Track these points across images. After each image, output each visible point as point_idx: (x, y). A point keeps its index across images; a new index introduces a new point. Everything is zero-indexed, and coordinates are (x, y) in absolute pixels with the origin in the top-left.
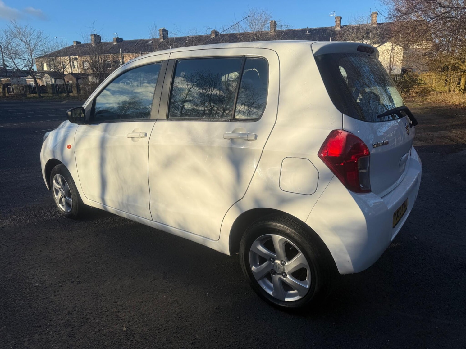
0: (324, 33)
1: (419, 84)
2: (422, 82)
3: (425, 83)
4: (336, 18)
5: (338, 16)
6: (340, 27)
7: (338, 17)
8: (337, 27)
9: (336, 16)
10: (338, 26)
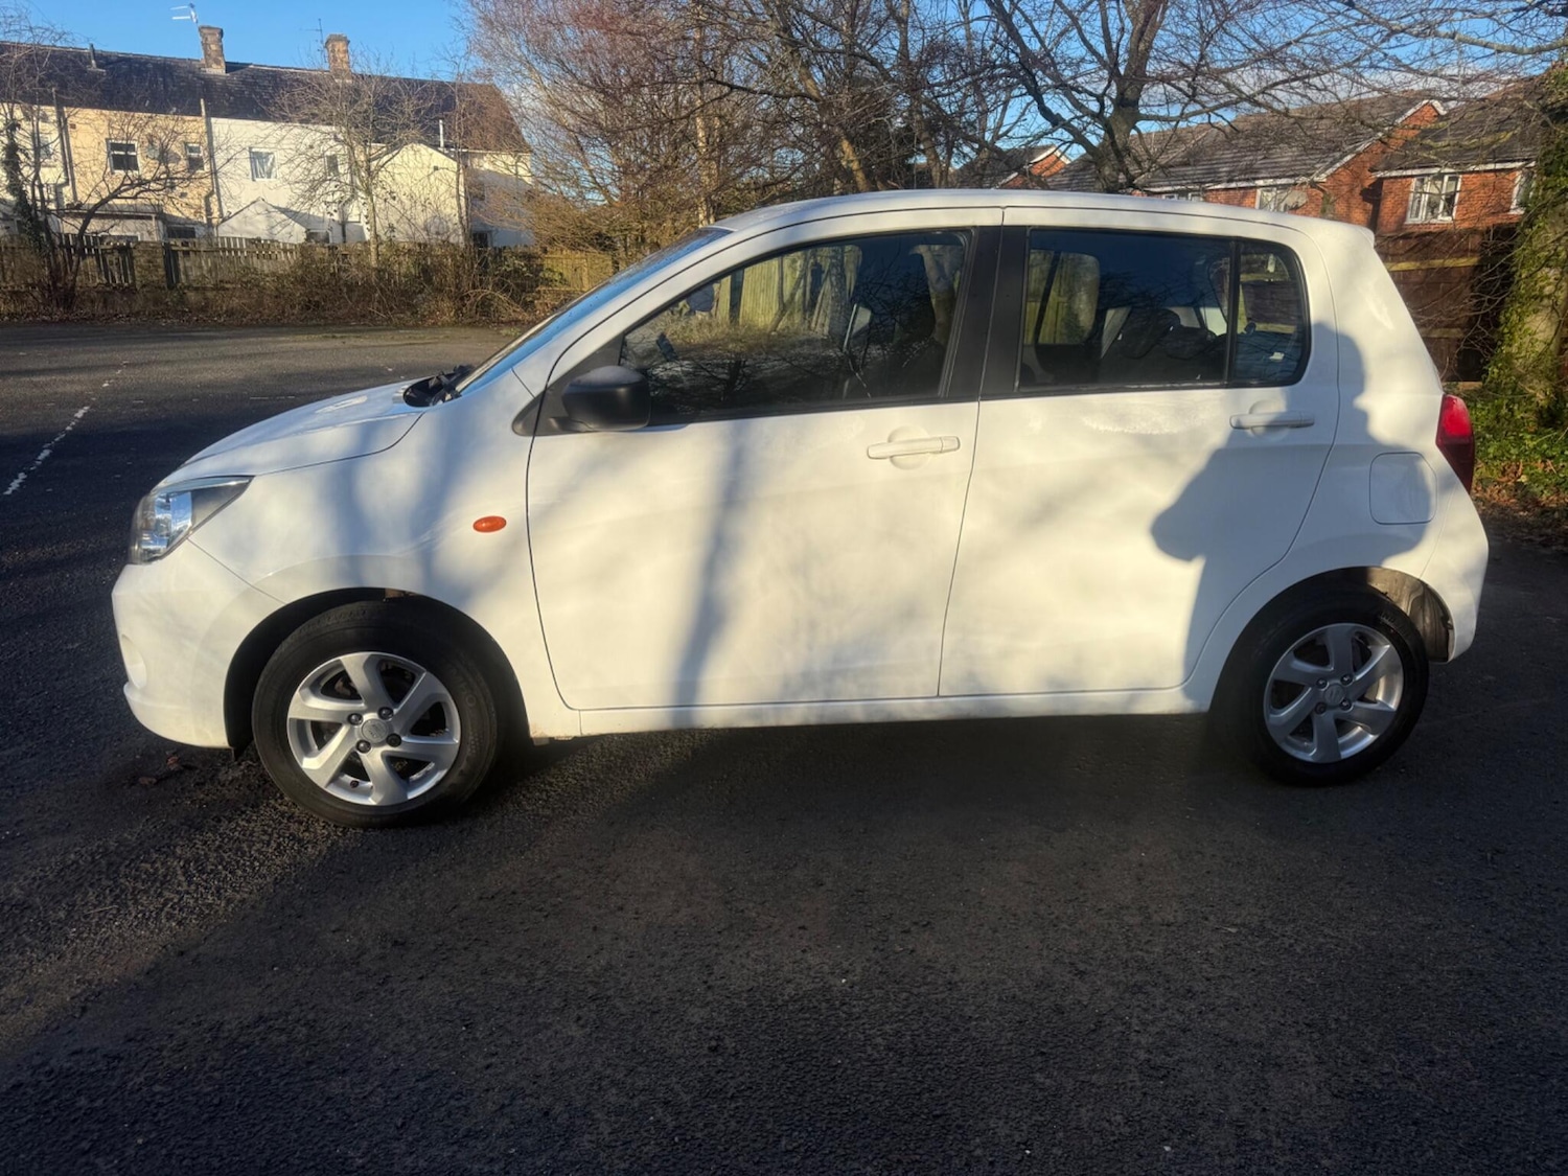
0: (168, 80)
1: (548, 282)
2: (557, 277)
3: (564, 281)
4: (205, 31)
5: (212, 25)
6: (223, 65)
7: (209, 28)
8: (214, 66)
9: (200, 24)
10: (217, 62)
